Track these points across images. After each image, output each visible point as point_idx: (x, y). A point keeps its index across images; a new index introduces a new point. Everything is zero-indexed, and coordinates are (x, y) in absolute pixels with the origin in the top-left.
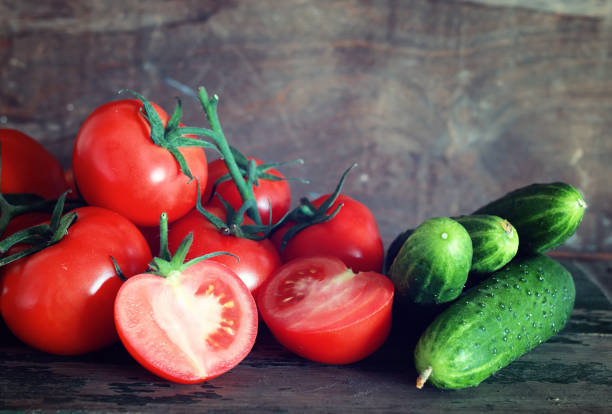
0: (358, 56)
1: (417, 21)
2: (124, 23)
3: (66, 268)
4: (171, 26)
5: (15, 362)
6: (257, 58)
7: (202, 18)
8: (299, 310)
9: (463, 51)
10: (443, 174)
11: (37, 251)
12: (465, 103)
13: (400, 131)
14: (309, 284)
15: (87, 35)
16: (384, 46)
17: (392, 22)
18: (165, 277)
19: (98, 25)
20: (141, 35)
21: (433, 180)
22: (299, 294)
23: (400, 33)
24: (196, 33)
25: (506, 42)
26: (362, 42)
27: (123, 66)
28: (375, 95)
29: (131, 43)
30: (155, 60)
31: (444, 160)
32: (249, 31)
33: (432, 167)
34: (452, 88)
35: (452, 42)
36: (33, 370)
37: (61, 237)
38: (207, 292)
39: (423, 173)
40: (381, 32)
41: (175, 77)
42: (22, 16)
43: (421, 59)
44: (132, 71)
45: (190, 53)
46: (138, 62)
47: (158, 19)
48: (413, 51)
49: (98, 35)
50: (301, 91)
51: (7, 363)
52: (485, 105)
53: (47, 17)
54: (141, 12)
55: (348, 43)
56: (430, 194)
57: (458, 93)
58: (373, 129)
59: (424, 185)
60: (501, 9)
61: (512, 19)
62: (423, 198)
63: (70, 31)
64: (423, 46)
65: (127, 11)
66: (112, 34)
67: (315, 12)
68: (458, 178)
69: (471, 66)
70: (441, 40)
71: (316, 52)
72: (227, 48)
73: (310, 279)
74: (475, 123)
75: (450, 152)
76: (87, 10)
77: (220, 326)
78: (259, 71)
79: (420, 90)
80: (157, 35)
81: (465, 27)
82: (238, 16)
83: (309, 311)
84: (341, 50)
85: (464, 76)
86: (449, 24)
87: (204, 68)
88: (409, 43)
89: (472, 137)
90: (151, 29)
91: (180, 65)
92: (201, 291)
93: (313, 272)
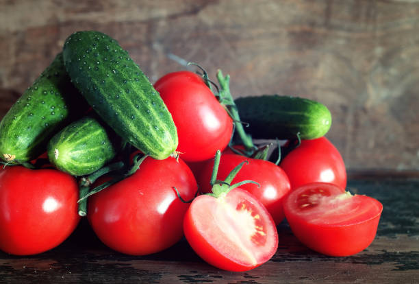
0: (305, 38)
1: (345, 12)
2: (139, 15)
3: (142, 194)
4: (173, 17)
5: (104, 260)
6: (233, 39)
7: (195, 11)
8: (315, 212)
9: (379, 33)
10: (363, 120)
11: (118, 182)
12: (380, 70)
13: (333, 90)
14: (320, 198)
15: (112, 24)
16: (322, 31)
17: (328, 13)
18: (217, 198)
19: (121, 17)
20: (151, 24)
21: (357, 125)
22: (313, 203)
23: (334, 21)
24: (190, 21)
25: (408, 26)
26: (307, 28)
27: (138, 46)
28: (316, 65)
29: (144, 29)
30: (161, 41)
31: (364, 110)
32: (228, 21)
33: (356, 116)
34: (370, 60)
35: (370, 27)
36: (120, 266)
37: (135, 171)
38: (242, 208)
39: (350, 119)
40: (320, 20)
41: (175, 53)
42: (67, 11)
43: (348, 39)
44: (145, 49)
45: (186, 36)
46: (149, 43)
47: (163, 12)
48: (342, 34)
49: (120, 24)
50: (264, 63)
51: (98, 262)
52: (393, 71)
53: (85, 11)
54: (151, 8)
55: (297, 29)
56: (355, 134)
57: (374, 63)
58: (315, 88)
59: (350, 128)
60: (405, 4)
61: (413, 11)
62: (349, 137)
63: (101, 21)
64: (350, 30)
65: (141, 7)
66: (131, 23)
67: (274, 7)
68: (374, 123)
69: (383, 44)
70: (363, 25)
71: (275, 35)
72: (212, 32)
73: (320, 195)
74: (386, 84)
75: (369, 104)
76: (113, 6)
77: (256, 231)
78: (234, 48)
79: (348, 61)
80: (162, 23)
81: (379, 17)
82: (220, 9)
83: (322, 213)
84: (292, 34)
85: (379, 51)
86: (368, 15)
87: (195, 47)
88: (340, 28)
89: (384, 93)
90: (158, 19)
91: (179, 45)
92: (239, 207)
93: (322, 191)
